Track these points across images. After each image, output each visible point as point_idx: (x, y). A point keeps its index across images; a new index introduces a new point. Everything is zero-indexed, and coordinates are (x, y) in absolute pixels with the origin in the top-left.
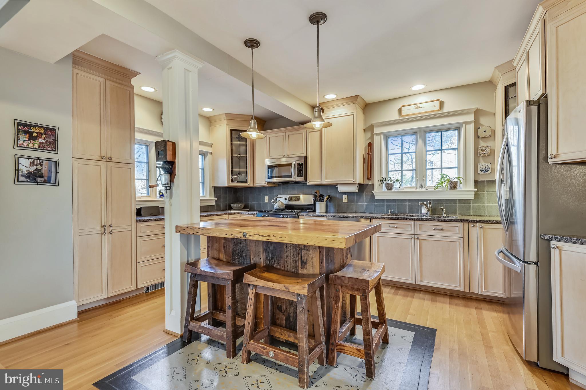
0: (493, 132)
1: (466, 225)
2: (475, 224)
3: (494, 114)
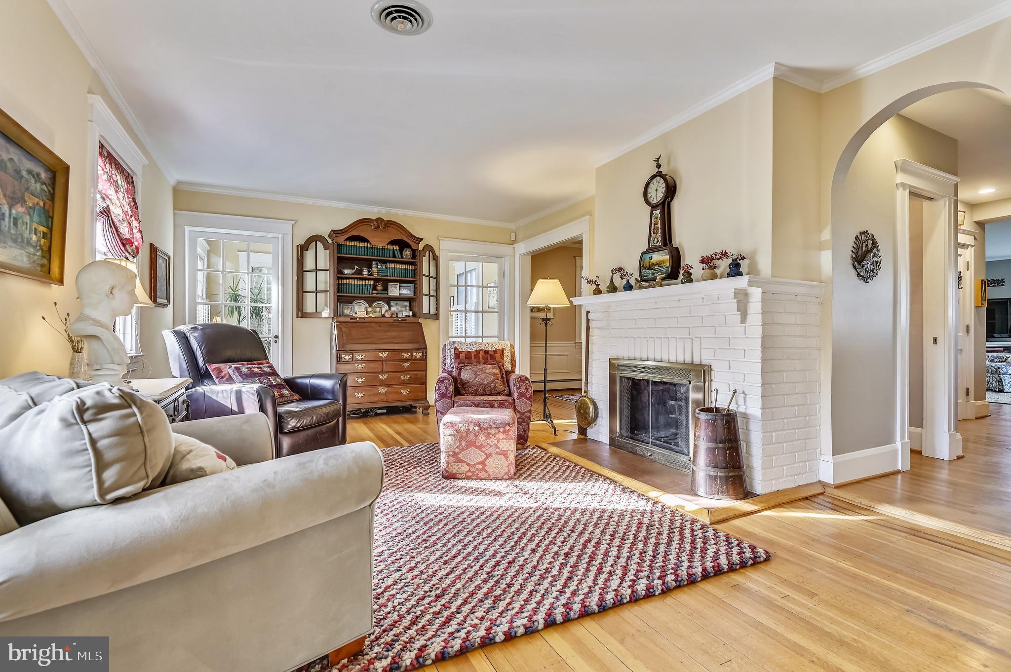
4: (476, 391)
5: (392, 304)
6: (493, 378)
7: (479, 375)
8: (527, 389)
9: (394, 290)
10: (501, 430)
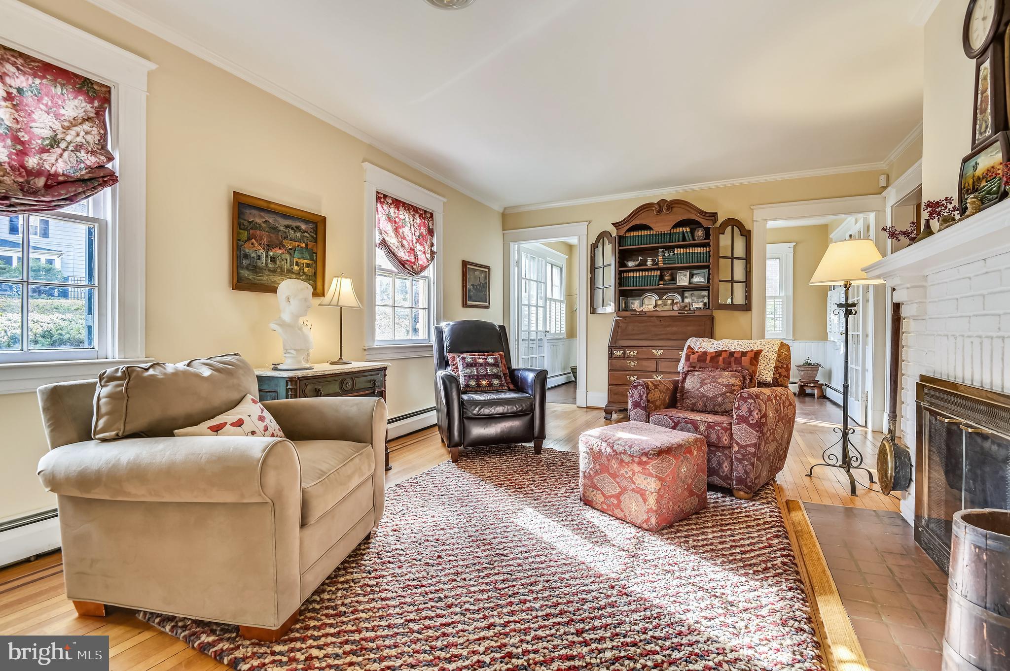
4: (694, 404)
5: (686, 295)
6: (725, 389)
7: (706, 384)
8: (750, 411)
9: (683, 279)
10: (636, 459)
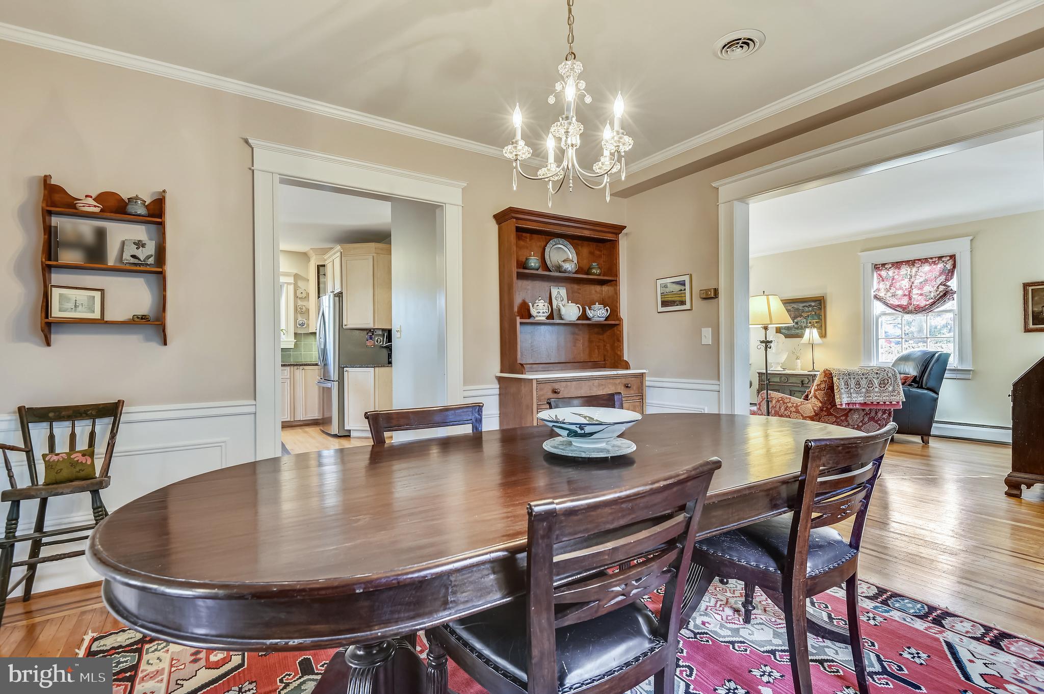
0: (308, 294)
1: (292, 368)
2: (299, 367)
3: (308, 280)
